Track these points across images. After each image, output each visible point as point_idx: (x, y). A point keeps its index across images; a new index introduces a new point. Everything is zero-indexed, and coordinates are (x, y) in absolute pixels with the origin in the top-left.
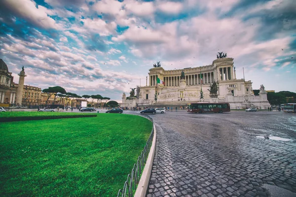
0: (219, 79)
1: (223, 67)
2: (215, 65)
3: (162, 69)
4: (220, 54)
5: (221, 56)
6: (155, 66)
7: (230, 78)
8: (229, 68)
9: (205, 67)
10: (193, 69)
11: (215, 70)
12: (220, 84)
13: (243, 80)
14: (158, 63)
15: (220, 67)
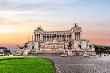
0: (74, 38)
2: (72, 31)
3: (42, 30)
4: (75, 24)
5: (76, 26)
6: (38, 28)
7: (79, 38)
8: (79, 33)
9: (67, 31)
10: (60, 32)
12: (74, 42)
14: (40, 27)
15: (75, 32)
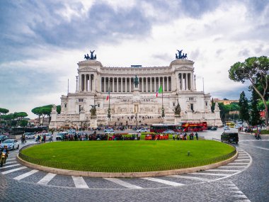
0: (179, 87)
1: (182, 72)
2: (173, 69)
3: (99, 64)
4: (180, 52)
6: (87, 57)
7: (189, 88)
8: (189, 75)
9: (161, 68)
12: (179, 96)
13: (202, 93)
14: (92, 53)
15: (179, 72)
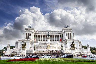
2: (64, 31)
3: (33, 29)
6: (29, 27)
7: (71, 39)
8: (71, 33)
9: (58, 31)
11: (64, 34)
12: (67, 42)
13: (78, 41)
14: (31, 25)
15: (66, 32)
